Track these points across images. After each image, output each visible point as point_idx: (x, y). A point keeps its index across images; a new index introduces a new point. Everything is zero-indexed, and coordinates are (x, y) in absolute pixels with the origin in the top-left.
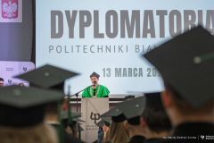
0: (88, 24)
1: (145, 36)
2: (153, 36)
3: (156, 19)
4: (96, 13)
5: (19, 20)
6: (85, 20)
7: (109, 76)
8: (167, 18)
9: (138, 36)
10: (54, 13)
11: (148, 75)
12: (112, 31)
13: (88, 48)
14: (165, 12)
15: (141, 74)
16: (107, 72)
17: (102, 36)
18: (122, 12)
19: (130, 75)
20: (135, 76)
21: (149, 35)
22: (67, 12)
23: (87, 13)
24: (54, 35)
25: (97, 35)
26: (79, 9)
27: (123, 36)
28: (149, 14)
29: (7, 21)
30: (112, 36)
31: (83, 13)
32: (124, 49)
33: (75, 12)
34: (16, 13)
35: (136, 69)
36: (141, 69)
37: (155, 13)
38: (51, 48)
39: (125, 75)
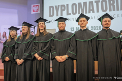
0: (64, 10)
1: (89, 12)
2: (93, 12)
3: (95, 5)
4: (67, 5)
6: (63, 8)
9: (86, 13)
10: (50, 7)
12: (74, 12)
14: (99, 1)
16: (72, 29)
17: (70, 14)
18: (79, 3)
21: (91, 12)
22: (56, 6)
23: (64, 6)
25: (68, 14)
26: (60, 4)
27: (79, 13)
28: (91, 3)
30: (74, 14)
31: (62, 6)
33: (59, 6)
34: (38, 10)
36: (88, 27)
37: (94, 2)
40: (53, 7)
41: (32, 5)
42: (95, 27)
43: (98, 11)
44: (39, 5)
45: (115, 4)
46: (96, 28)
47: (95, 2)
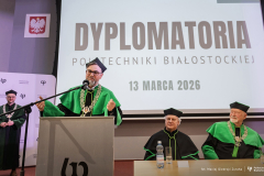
0: (114, 36)
1: (174, 47)
2: (183, 47)
3: (185, 30)
4: (123, 25)
5: (46, 35)
6: (111, 32)
7: (136, 89)
8: (196, 29)
9: (166, 47)
10: (79, 26)
11: (179, 89)
12: (139, 43)
13: (114, 60)
14: (193, 24)
15: (171, 88)
16: (134, 85)
17: (128, 48)
18: (149, 24)
19: (159, 88)
20: (165, 89)
21: (178, 46)
22: (93, 25)
23: (114, 25)
24: (78, 47)
25: (124, 47)
26: (104, 21)
27: (151, 47)
28: (177, 25)
29: (34, 36)
30: (139, 47)
31: (109, 25)
32: (152, 60)
33: (100, 25)
34: (44, 29)
35: (165, 82)
36: (171, 82)
37: (183, 25)
38: (74, 61)
39: (154, 88)
40: (85, 26)
41: (28, 16)
42: (186, 81)
43: (192, 46)
44: (48, 16)
45: (227, 34)
46: (189, 85)
47: (187, 24)
